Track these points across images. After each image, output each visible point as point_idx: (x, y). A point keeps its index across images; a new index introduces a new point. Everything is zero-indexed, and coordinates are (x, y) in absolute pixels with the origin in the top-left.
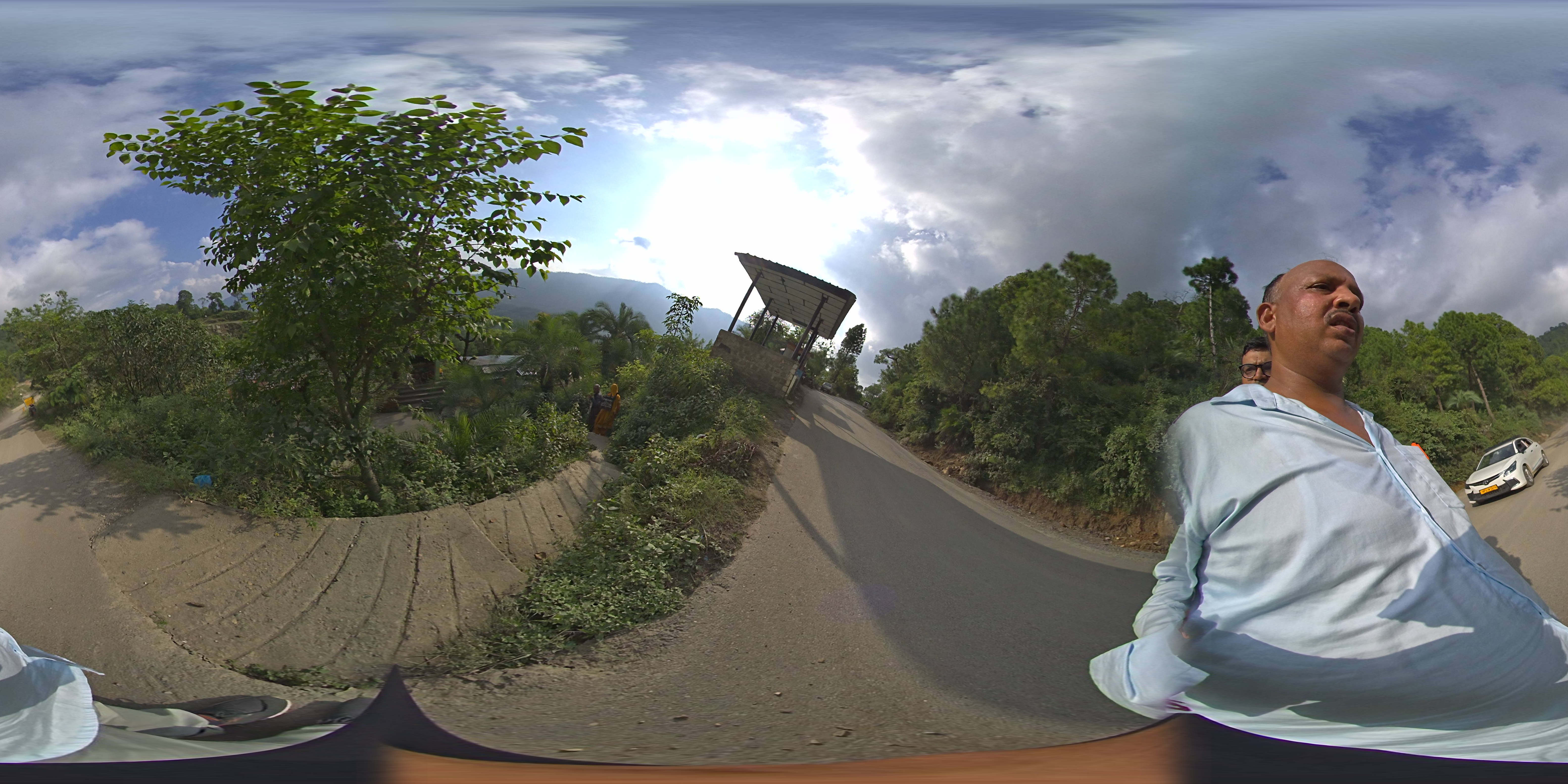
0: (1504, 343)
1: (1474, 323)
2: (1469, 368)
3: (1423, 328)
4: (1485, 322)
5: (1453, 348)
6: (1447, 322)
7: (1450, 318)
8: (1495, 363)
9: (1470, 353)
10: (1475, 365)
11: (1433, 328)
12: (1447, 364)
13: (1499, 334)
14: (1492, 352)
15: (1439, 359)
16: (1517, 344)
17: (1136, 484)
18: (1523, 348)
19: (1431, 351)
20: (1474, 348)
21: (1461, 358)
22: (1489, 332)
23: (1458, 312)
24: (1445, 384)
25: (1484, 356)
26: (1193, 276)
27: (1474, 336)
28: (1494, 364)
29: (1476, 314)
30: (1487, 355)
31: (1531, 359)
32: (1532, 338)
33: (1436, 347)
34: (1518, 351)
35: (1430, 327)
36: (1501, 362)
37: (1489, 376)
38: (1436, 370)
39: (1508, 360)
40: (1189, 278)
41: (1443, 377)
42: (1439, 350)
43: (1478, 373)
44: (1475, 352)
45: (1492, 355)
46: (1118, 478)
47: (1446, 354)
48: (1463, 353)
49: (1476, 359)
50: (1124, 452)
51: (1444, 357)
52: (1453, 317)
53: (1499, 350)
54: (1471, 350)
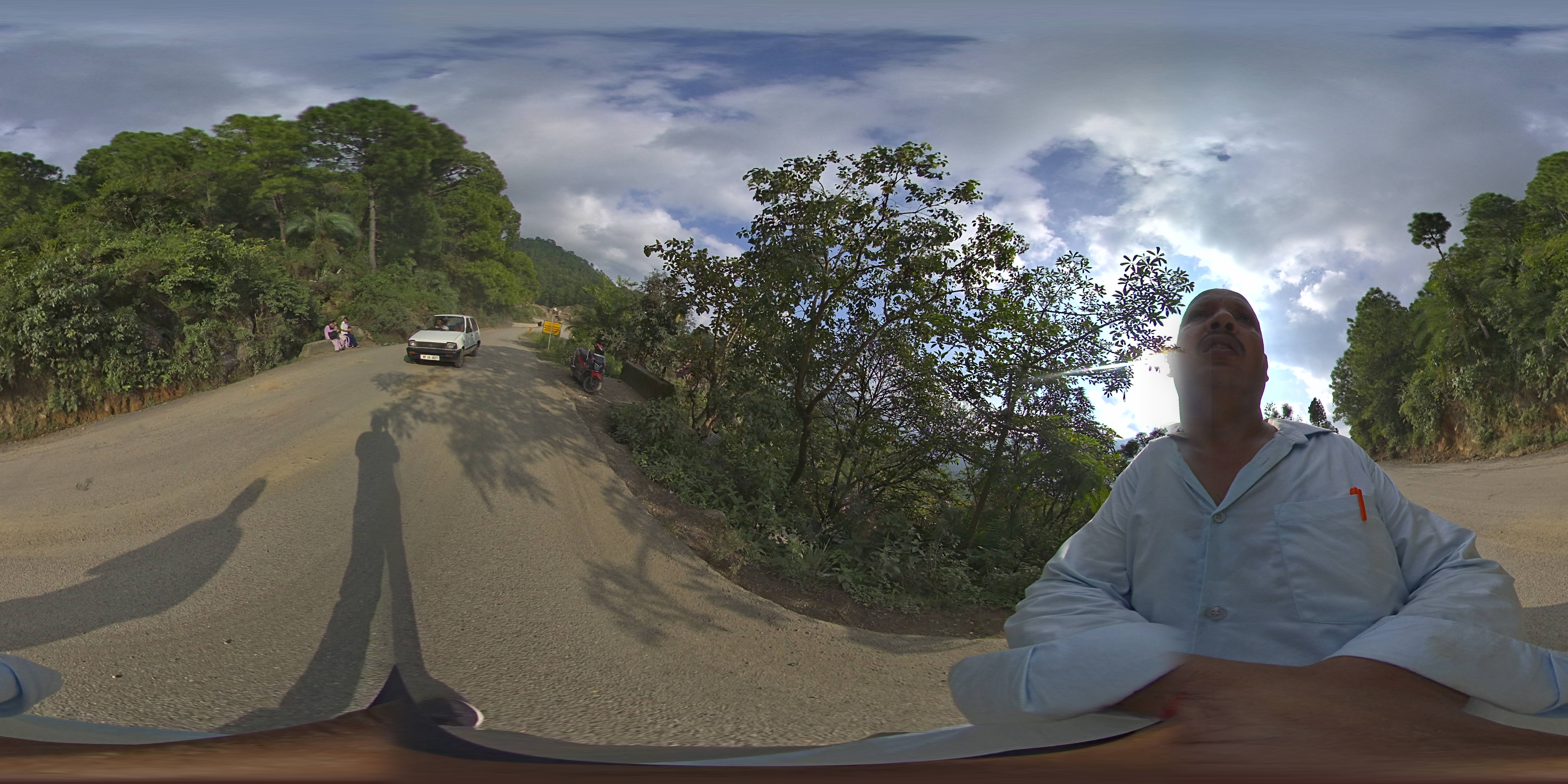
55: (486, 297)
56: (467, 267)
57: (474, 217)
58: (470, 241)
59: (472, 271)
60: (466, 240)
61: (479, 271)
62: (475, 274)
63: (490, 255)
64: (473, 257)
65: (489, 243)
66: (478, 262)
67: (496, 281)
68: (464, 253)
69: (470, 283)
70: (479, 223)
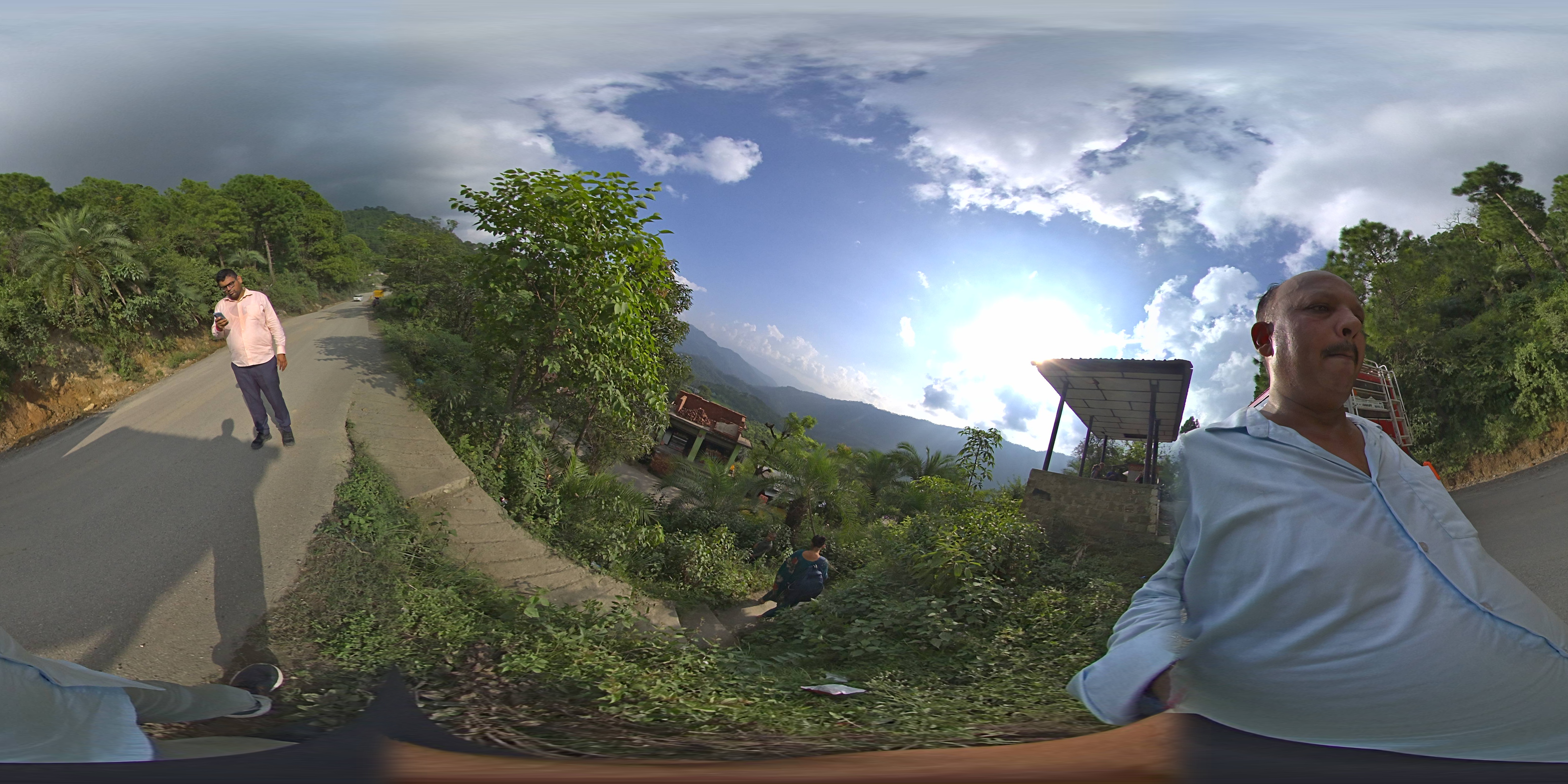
1: (275, 188)
2: (258, 231)
5: (243, 209)
6: (240, 184)
8: (289, 230)
9: (262, 217)
11: (221, 188)
12: (234, 224)
19: (217, 210)
20: (269, 213)
24: (229, 241)
25: (278, 222)
31: (329, 233)
32: (337, 212)
37: (278, 240)
38: (221, 229)
39: (302, 228)
41: (228, 235)
42: (226, 210)
43: (267, 236)
44: (269, 217)
47: (235, 215)
48: (254, 216)
51: (232, 217)
55: (335, 281)
56: (318, 266)
57: (314, 232)
58: (316, 249)
59: (321, 268)
60: (313, 248)
61: (327, 267)
62: (324, 268)
63: (331, 254)
64: (320, 259)
65: (328, 247)
66: (325, 261)
67: (339, 270)
68: (314, 257)
69: (323, 276)
70: (318, 236)
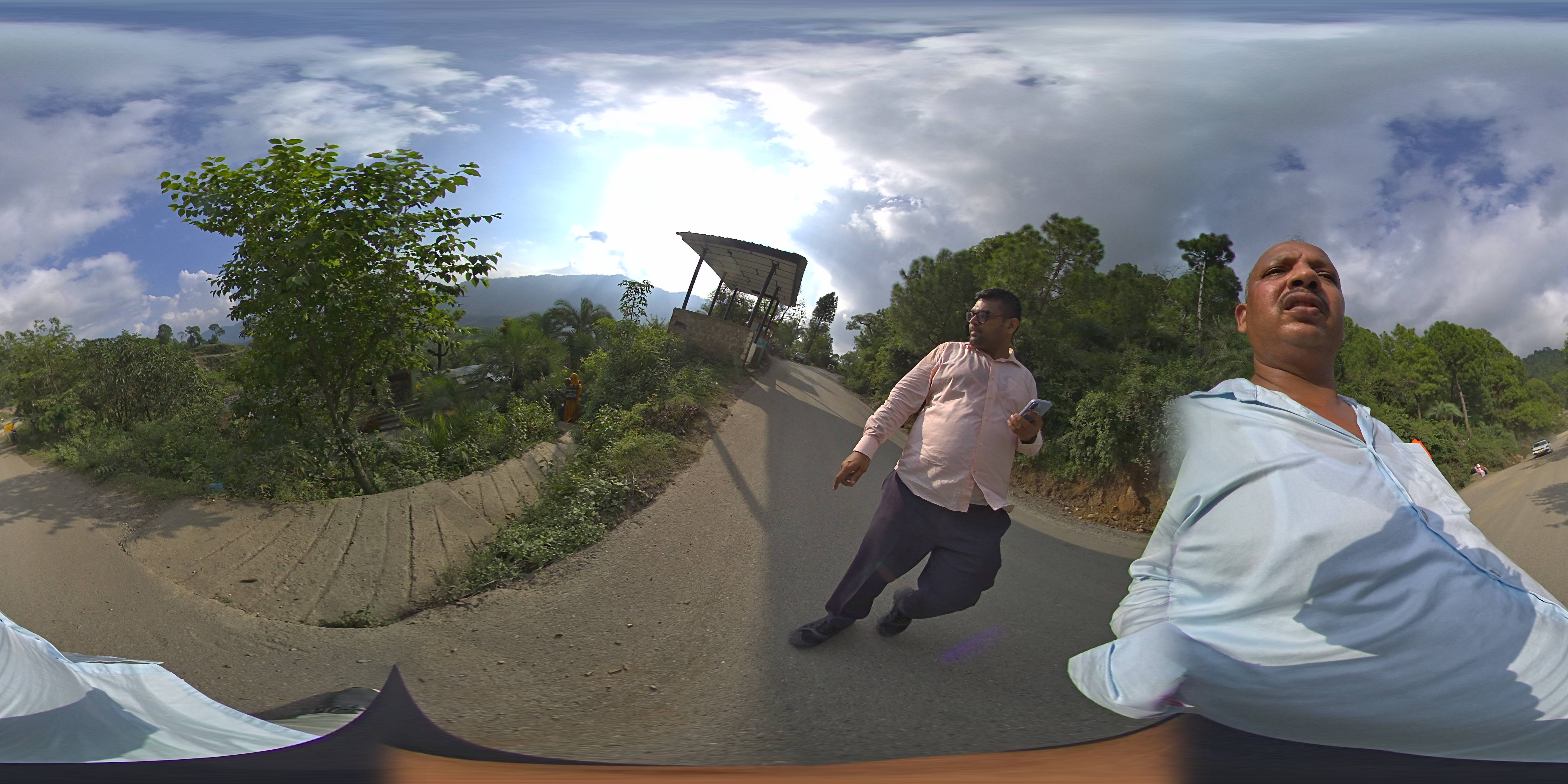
0: (1490, 361)
1: (1465, 336)
2: (1453, 381)
3: (1414, 334)
4: (1475, 336)
5: (1440, 358)
6: (1438, 332)
7: (1441, 327)
8: (1480, 378)
9: (1456, 365)
10: (1460, 378)
11: (1424, 335)
12: (1432, 373)
13: (1487, 350)
14: (1478, 367)
15: (1425, 367)
16: (1503, 363)
17: (1102, 454)
18: (1508, 367)
19: (1419, 358)
20: (1462, 360)
21: (1447, 370)
22: (1478, 346)
23: (1450, 323)
24: (1427, 392)
25: (1470, 370)
26: (1187, 250)
27: (1463, 348)
28: (1478, 379)
29: (1467, 328)
30: (1473, 369)
31: (1514, 379)
32: (1517, 358)
33: (1424, 355)
34: (1503, 370)
35: (1420, 333)
36: (1484, 379)
37: (1471, 391)
38: (1421, 378)
39: (1492, 378)
40: (1183, 252)
41: (1427, 385)
42: (1427, 359)
43: (1461, 386)
44: (1462, 365)
45: (1478, 370)
46: (1086, 445)
47: (1433, 363)
48: (1449, 365)
49: (1462, 372)
50: (1093, 419)
51: (1430, 366)
52: (1444, 327)
53: (1485, 365)
54: (1458, 362)
55: (1530, 428)
56: (1512, 414)
57: (1501, 380)
58: (1506, 397)
59: (1515, 416)
60: (1503, 397)
61: (1519, 414)
62: (1518, 417)
63: (1521, 400)
64: (1512, 406)
65: (1516, 393)
66: (1517, 408)
67: (1532, 415)
68: (1506, 406)
69: (1517, 424)
70: (1506, 383)
